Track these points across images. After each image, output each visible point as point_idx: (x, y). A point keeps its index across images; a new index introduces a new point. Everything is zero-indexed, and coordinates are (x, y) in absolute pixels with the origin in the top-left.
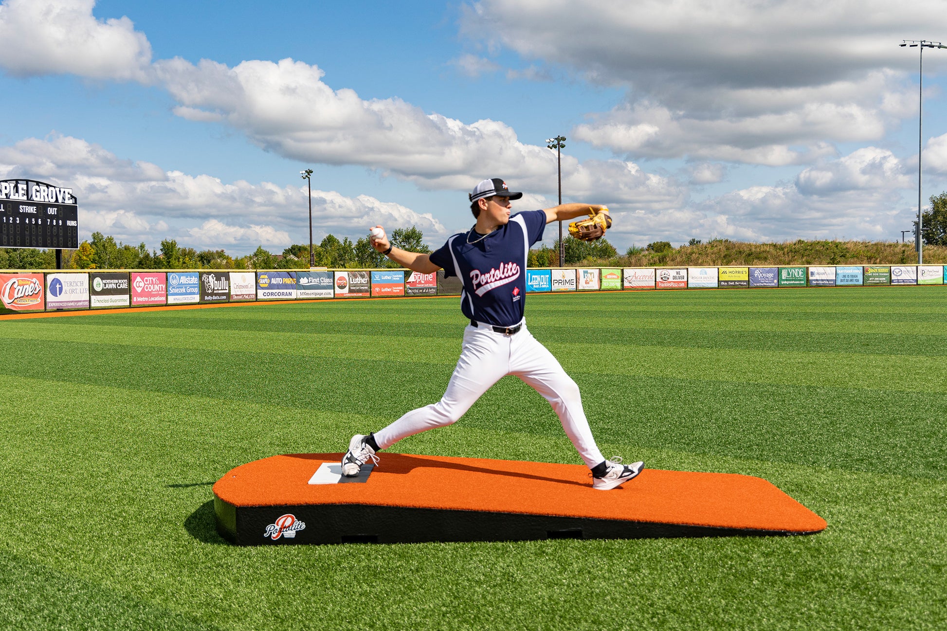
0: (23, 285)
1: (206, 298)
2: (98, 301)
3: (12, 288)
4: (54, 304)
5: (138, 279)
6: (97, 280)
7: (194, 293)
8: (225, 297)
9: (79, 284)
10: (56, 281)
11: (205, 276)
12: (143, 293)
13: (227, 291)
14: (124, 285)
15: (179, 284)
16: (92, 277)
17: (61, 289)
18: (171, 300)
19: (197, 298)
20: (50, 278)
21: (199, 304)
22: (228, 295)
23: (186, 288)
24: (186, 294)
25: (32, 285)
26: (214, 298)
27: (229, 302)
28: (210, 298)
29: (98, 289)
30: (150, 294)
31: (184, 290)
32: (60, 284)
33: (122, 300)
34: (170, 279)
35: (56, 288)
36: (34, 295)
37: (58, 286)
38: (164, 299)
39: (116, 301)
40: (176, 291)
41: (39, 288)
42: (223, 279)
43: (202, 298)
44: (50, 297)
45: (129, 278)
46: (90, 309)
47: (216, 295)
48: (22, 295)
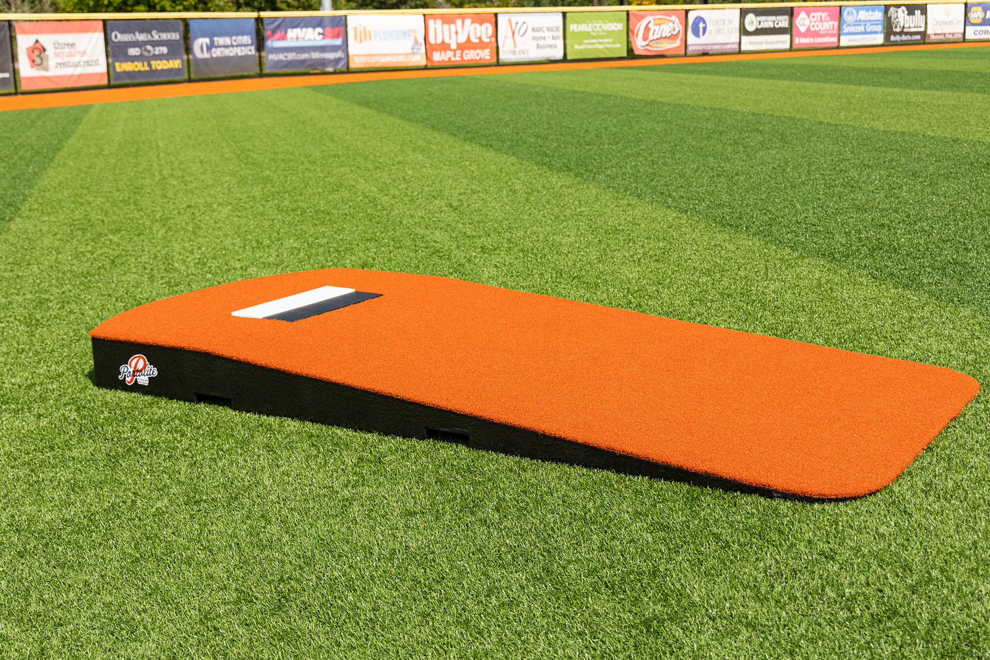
0: (660, 24)
1: (893, 38)
2: (749, 43)
3: (647, 29)
4: (696, 48)
5: (803, 14)
6: (750, 17)
7: (876, 33)
8: (918, 37)
9: (727, 22)
10: (699, 19)
11: (892, 9)
12: (809, 33)
13: (922, 29)
14: (783, 22)
15: (856, 21)
16: (744, 13)
17: (705, 29)
18: (845, 41)
19: (880, 39)
20: (692, 16)
21: (882, 45)
22: (924, 34)
23: (865, 25)
24: (865, 33)
25: (671, 24)
26: (904, 38)
27: (924, 43)
28: (898, 38)
29: (750, 28)
30: (816, 34)
31: (861, 29)
32: (704, 22)
33: (782, 42)
34: (845, 14)
35: (699, 27)
36: (673, 37)
37: (701, 25)
38: (835, 39)
39: (772, 43)
40: (853, 29)
41: (679, 27)
42: (918, 12)
43: (887, 37)
44: (691, 39)
45: (791, 13)
46: (740, 52)
47: (906, 34)
48: (659, 37)
